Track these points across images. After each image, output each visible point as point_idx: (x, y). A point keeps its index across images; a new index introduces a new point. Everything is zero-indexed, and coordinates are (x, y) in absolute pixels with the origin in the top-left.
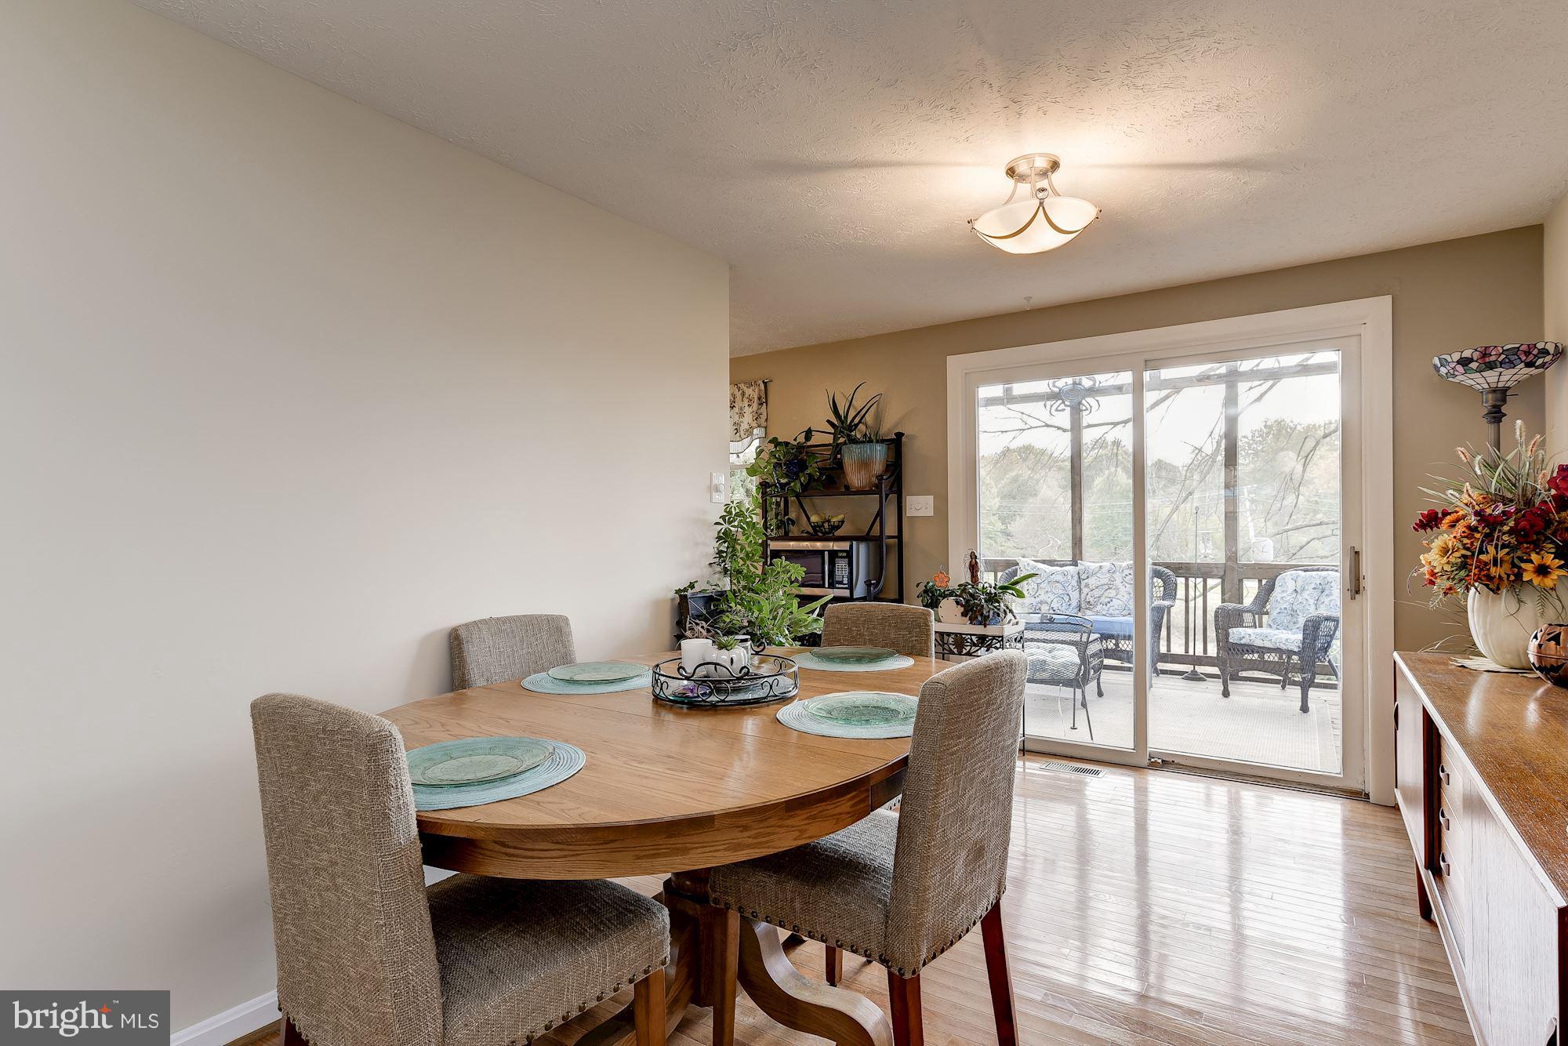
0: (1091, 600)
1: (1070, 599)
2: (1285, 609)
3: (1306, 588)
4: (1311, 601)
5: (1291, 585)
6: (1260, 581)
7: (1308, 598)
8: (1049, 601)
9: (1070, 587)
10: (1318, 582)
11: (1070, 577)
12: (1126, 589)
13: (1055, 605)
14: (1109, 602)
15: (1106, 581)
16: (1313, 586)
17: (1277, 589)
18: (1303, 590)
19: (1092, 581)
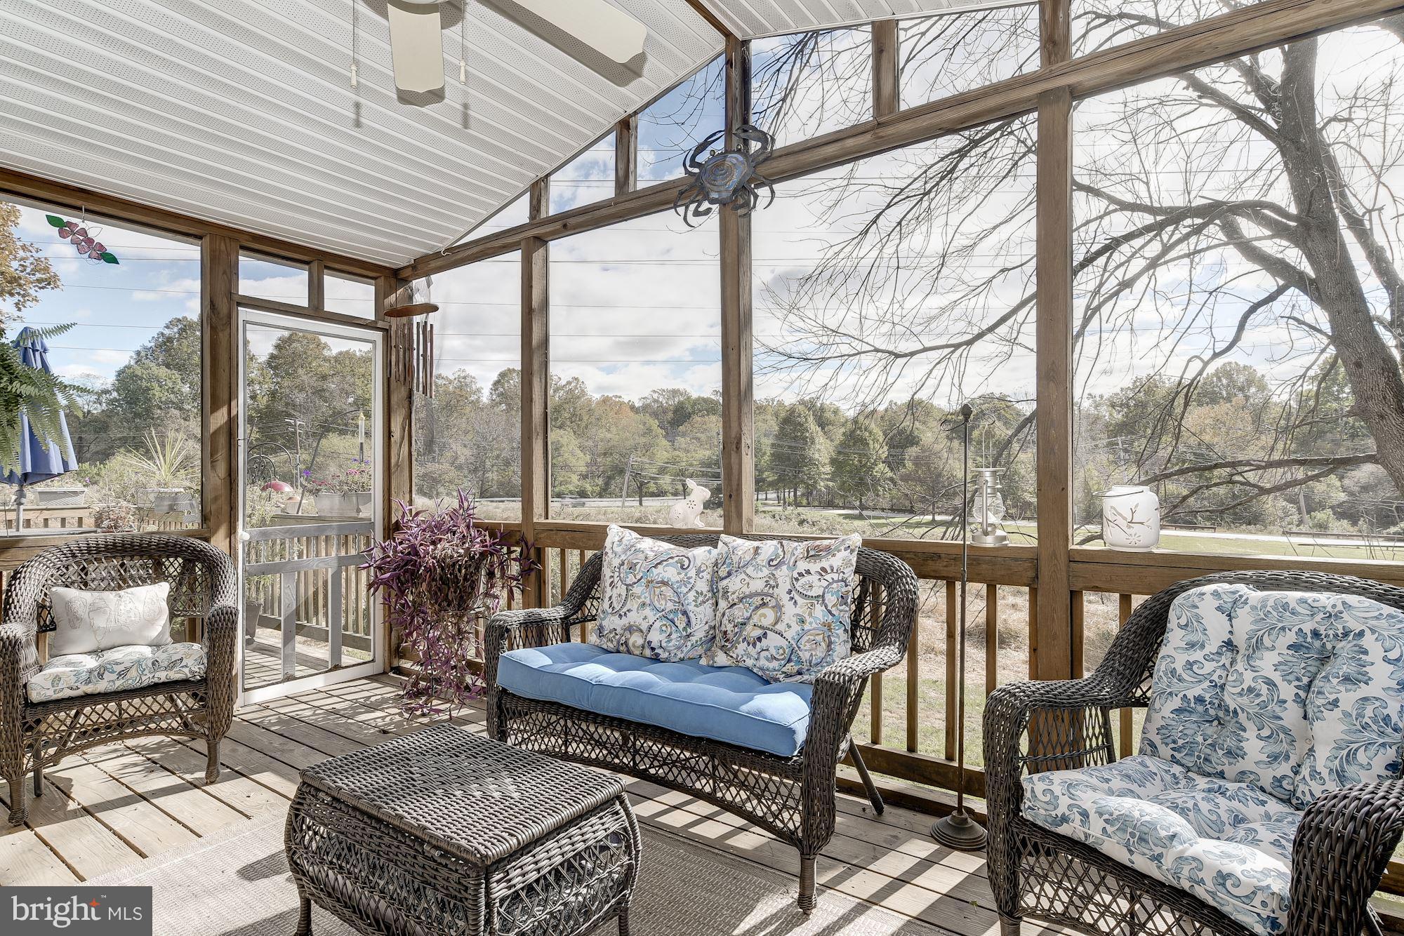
0: (729, 627)
1: (689, 623)
2: (1200, 700)
3: (1267, 641)
4: (1287, 691)
5: (1217, 627)
6: (1125, 599)
7: (1276, 677)
8: (644, 627)
9: (692, 595)
10: (1307, 628)
11: (692, 573)
12: (798, 610)
13: (655, 637)
14: (759, 639)
15: (758, 585)
16: (1291, 637)
17: (1174, 638)
18: (1257, 645)
19: (734, 585)
